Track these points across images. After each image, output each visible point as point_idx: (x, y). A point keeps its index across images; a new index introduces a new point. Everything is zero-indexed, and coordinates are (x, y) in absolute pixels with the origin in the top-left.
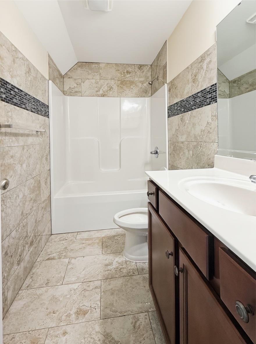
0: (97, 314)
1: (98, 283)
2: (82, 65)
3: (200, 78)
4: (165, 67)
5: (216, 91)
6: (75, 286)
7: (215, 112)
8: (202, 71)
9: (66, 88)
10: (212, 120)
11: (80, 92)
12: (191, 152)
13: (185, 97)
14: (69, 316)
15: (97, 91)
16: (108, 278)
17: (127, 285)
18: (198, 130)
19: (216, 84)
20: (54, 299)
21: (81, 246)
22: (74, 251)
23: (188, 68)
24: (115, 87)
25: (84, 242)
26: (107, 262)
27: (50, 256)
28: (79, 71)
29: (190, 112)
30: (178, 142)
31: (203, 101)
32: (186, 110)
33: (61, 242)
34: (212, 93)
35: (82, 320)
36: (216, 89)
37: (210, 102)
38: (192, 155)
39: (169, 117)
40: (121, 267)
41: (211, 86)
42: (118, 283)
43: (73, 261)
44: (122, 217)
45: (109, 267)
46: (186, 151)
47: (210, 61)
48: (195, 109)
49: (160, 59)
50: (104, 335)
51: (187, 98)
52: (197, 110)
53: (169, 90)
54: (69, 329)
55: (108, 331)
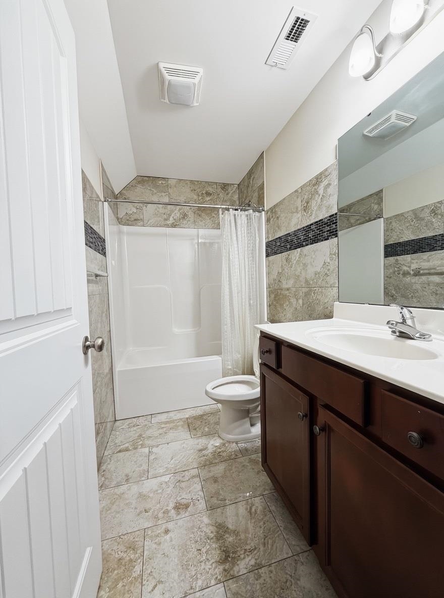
0: (202, 505)
1: (194, 472)
2: (143, 180)
3: (314, 205)
4: (262, 188)
5: (337, 222)
6: (166, 478)
7: (335, 249)
8: (317, 196)
9: (121, 214)
10: (331, 259)
11: (142, 220)
12: (301, 301)
13: (292, 229)
14: (166, 512)
15: (166, 220)
16: (207, 464)
17: (232, 470)
18: (311, 271)
19: (336, 214)
20: (142, 497)
21: (161, 431)
22: (152, 438)
23: (296, 191)
24: (191, 214)
25: (163, 426)
26: (200, 447)
27: (121, 447)
28: (139, 189)
29: (299, 250)
30: (282, 289)
31: (317, 235)
32: (293, 247)
33: (132, 429)
34: (330, 225)
35: (184, 514)
36: (336, 220)
37: (328, 236)
38: (302, 305)
39: (267, 256)
40: (219, 450)
41: (330, 216)
42: (219, 469)
43: (154, 450)
44: (216, 389)
45: (204, 452)
46: (293, 300)
47: (329, 184)
48: (307, 245)
49: (252, 177)
50: (216, 527)
51: (295, 231)
52: (310, 246)
53: (268, 220)
54: (170, 526)
55: (219, 521)
